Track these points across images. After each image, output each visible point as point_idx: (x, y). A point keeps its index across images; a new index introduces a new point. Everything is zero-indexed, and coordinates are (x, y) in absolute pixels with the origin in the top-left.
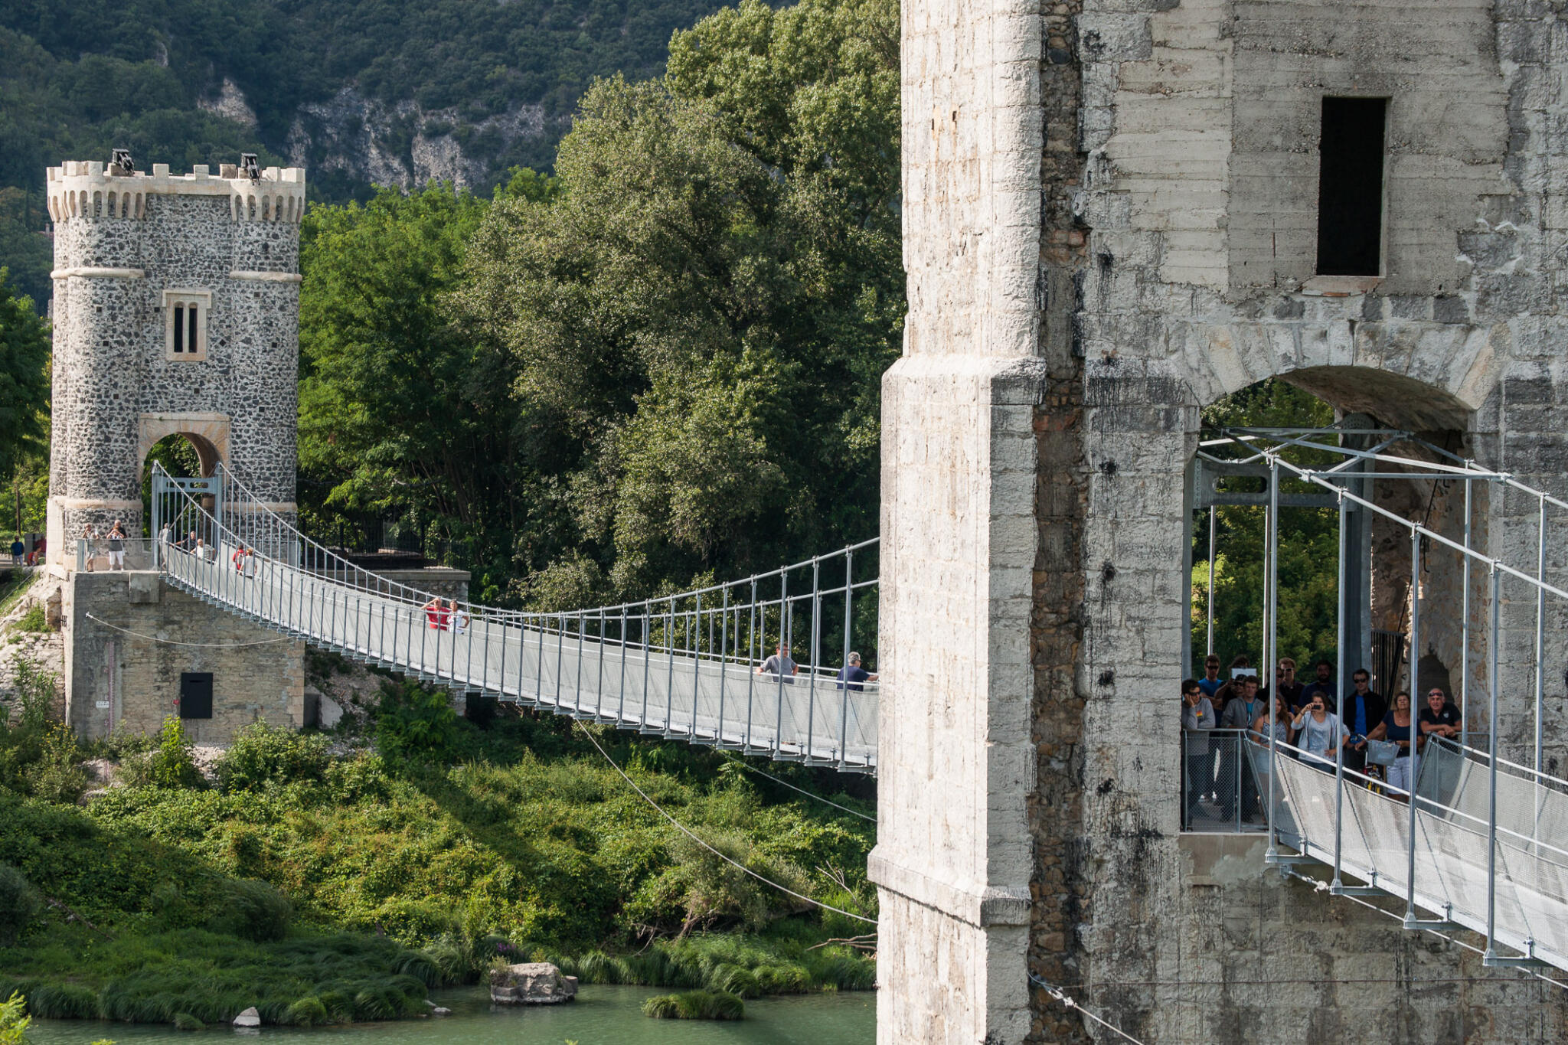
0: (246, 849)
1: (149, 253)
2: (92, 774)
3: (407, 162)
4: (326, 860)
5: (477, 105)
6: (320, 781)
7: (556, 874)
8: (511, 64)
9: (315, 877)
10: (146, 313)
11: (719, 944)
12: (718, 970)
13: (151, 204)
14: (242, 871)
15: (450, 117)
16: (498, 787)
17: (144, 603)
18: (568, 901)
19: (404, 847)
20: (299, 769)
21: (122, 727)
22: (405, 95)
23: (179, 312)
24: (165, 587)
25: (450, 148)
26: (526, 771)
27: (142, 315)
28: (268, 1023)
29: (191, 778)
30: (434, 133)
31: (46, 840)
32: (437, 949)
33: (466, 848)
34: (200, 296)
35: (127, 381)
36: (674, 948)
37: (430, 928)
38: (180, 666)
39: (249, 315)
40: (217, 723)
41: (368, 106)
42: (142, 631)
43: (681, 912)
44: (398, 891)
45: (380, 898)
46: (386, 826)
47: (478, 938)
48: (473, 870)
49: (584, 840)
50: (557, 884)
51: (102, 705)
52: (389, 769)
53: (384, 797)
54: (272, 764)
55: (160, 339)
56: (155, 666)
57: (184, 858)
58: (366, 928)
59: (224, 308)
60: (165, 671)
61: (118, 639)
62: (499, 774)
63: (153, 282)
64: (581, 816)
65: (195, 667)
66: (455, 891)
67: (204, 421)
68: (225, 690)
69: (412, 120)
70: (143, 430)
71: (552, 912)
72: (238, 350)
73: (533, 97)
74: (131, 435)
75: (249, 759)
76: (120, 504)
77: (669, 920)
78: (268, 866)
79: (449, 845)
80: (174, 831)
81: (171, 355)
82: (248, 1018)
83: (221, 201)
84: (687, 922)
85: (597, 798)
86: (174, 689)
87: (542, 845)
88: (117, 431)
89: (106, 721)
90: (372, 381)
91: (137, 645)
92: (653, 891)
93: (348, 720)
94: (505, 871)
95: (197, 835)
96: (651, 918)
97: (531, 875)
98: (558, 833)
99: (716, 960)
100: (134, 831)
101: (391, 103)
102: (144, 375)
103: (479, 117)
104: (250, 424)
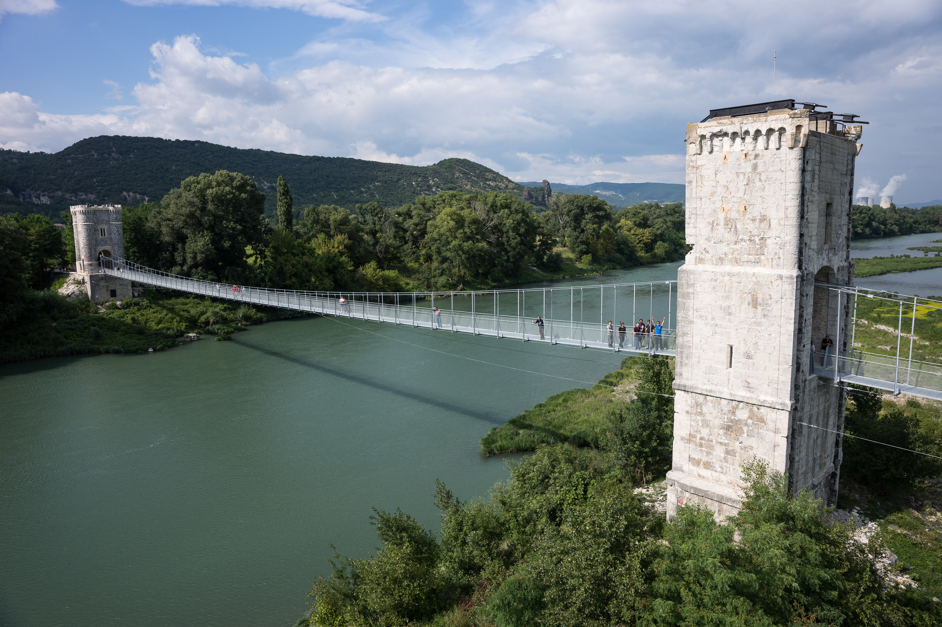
0: (133, 319)
1: (95, 220)
2: (99, 308)
3: (40, 199)
4: (147, 319)
5: (50, 191)
6: (140, 306)
7: (186, 318)
8: (55, 185)
9: (146, 323)
10: (96, 230)
11: (217, 326)
12: (219, 331)
13: (95, 212)
14: (133, 323)
15: (46, 193)
16: (170, 304)
17: (102, 279)
18: (189, 322)
19: (160, 316)
20: (136, 304)
21: (101, 300)
22: (38, 190)
23: (101, 230)
24: (106, 276)
25: (46, 198)
26: (173, 301)
27: (95, 231)
28: (155, 350)
29: (117, 308)
30: (43, 196)
31: (98, 321)
32: (170, 332)
33: (170, 315)
34: (106, 227)
35: (94, 242)
36: (209, 327)
37: (168, 329)
38: (110, 289)
39: (114, 230)
40: (118, 297)
41: (32, 192)
42: (102, 283)
43: (209, 322)
44: (160, 323)
45: (158, 325)
46: (154, 313)
47: (177, 330)
48: (172, 319)
49: (188, 311)
50: (187, 320)
51: (97, 296)
52: (150, 303)
53: (151, 307)
54: (131, 304)
55: (99, 234)
56: (105, 289)
57: (122, 322)
58: (158, 330)
59: (109, 229)
60: (107, 290)
61: (98, 285)
62: (169, 302)
63: (96, 225)
64: (185, 307)
65: (113, 289)
66: (170, 322)
67: (107, 248)
68: (118, 292)
69: (39, 194)
70: (97, 250)
71: (187, 324)
72: (113, 236)
73: (59, 190)
74: (95, 251)
75: (127, 303)
76: (95, 262)
77: (207, 323)
78: (138, 322)
79: (166, 315)
80: (119, 317)
81: (101, 237)
82: (151, 350)
83: (107, 211)
84: (211, 323)
85: (187, 304)
86: (109, 293)
87: (181, 313)
88: (93, 250)
89: (98, 299)
90: (131, 239)
91: (102, 286)
92: (203, 319)
93: (139, 294)
94: (178, 319)
95: (123, 317)
96: (203, 323)
97: (182, 318)
98: (183, 311)
99: (218, 329)
100: (111, 318)
101: (36, 191)
102: (96, 240)
103: (50, 193)
104: (116, 248)
